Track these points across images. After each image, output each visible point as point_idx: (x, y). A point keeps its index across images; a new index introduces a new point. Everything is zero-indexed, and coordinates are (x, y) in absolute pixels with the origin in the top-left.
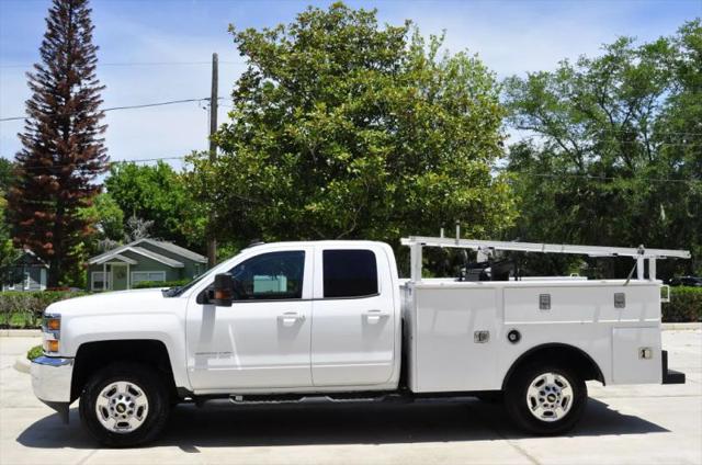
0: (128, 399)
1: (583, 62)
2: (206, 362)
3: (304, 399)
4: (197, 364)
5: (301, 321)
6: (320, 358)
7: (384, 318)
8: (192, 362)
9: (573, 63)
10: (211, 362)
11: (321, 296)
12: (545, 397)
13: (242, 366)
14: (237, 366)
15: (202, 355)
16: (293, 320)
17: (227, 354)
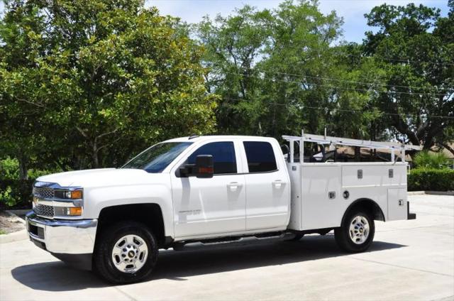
0: (134, 247)
1: (219, 19)
2: (185, 217)
3: (242, 239)
4: (180, 219)
5: (240, 187)
6: (251, 212)
7: (283, 185)
8: (176, 218)
9: (212, 18)
10: (189, 217)
11: (248, 171)
12: (358, 230)
13: (208, 219)
14: (204, 219)
15: (183, 213)
16: (236, 187)
17: (198, 211)
